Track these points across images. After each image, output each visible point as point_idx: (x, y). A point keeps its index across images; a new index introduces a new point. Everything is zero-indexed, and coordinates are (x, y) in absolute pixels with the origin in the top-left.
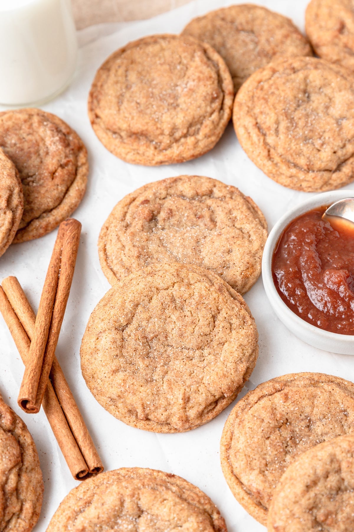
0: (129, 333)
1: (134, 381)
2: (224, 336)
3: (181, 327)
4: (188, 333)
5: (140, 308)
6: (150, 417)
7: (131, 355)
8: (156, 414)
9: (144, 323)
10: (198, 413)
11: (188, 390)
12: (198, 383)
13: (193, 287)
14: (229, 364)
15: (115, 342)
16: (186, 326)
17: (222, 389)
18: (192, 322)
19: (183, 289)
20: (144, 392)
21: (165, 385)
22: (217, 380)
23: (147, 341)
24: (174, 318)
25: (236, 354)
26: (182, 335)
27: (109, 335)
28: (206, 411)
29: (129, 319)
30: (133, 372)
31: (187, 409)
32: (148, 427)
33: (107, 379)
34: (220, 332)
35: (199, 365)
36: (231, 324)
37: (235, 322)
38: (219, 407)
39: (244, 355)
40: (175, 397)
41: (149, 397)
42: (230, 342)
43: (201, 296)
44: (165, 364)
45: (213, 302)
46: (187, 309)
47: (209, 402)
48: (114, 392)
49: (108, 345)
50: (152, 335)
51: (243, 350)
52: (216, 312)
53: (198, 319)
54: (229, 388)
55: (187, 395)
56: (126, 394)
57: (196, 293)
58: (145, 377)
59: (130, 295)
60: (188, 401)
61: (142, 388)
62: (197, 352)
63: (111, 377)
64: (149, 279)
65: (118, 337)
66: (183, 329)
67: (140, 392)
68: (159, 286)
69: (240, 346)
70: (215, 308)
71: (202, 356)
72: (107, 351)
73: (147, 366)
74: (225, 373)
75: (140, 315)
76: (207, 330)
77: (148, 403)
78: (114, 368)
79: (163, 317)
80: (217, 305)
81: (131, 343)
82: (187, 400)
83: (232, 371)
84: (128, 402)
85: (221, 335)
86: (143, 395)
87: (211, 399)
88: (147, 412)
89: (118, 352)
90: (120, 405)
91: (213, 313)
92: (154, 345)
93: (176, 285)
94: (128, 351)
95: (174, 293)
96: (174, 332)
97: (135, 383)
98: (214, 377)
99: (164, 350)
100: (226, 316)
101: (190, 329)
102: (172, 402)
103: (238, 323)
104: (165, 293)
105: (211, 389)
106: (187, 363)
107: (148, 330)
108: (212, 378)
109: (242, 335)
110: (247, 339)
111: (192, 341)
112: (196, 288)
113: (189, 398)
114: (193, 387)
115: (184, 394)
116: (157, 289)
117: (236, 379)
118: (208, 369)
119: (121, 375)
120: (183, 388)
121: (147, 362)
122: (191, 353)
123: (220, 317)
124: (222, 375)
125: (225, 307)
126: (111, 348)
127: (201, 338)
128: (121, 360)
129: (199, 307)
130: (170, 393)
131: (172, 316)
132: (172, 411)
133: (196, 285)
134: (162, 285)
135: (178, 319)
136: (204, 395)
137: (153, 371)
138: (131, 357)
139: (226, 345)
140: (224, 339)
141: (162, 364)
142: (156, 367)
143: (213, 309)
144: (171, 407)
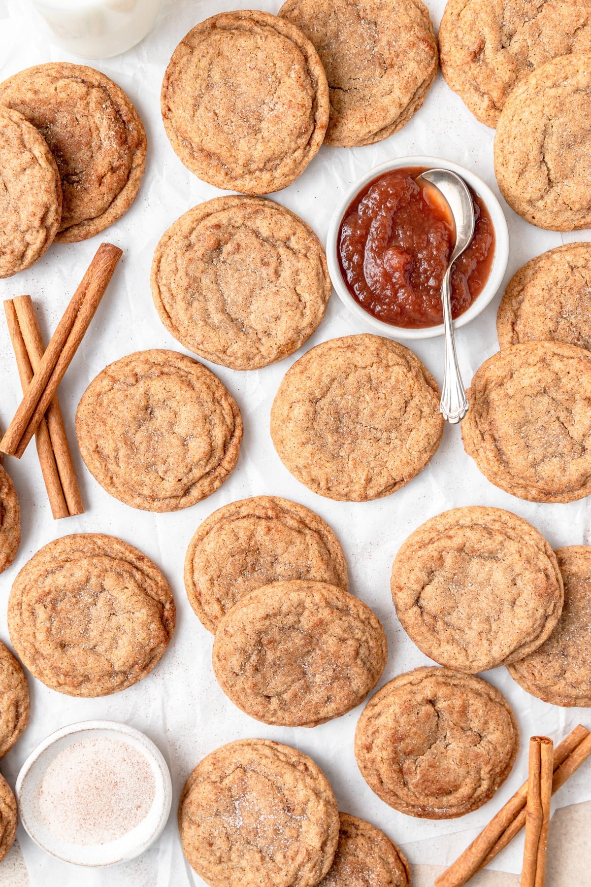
0: (322, 406)
1: (322, 455)
2: (413, 423)
3: (373, 408)
4: (379, 415)
5: (336, 384)
6: (331, 489)
7: (322, 428)
8: (338, 488)
10: (377, 493)
11: (371, 471)
12: (381, 466)
13: (391, 369)
14: (413, 453)
15: (307, 414)
16: (378, 408)
17: (404, 474)
18: (385, 406)
19: (381, 370)
20: (330, 467)
21: (350, 463)
22: (401, 468)
23: (339, 416)
24: (368, 398)
25: (421, 444)
26: (373, 415)
27: (302, 406)
28: (384, 490)
29: (324, 392)
30: (322, 446)
31: (367, 490)
33: (296, 449)
34: (410, 419)
35: (385, 448)
36: (421, 412)
38: (396, 488)
39: (429, 445)
40: (359, 476)
41: (334, 473)
42: (418, 430)
43: (397, 381)
44: (353, 442)
45: (408, 388)
46: (382, 391)
47: (390, 484)
48: (301, 462)
49: (301, 417)
50: (344, 412)
51: (429, 439)
52: (410, 398)
53: (391, 403)
54: (410, 475)
55: (370, 477)
56: (312, 466)
57: (393, 378)
58: (332, 452)
59: (329, 369)
60: (370, 482)
61: (329, 464)
62: (385, 433)
63: (300, 448)
64: (349, 354)
65: (312, 409)
66: (374, 411)
67: (326, 467)
68: (357, 364)
70: (409, 394)
71: (389, 438)
72: (299, 422)
73: (336, 441)
75: (336, 390)
77: (333, 478)
78: (304, 440)
79: (358, 395)
80: (411, 391)
82: (369, 480)
84: (313, 472)
85: (410, 421)
86: (329, 470)
87: (392, 482)
88: (329, 485)
89: (309, 424)
90: (305, 473)
91: (406, 399)
92: (344, 421)
93: (374, 365)
94: (319, 424)
95: (371, 373)
96: (365, 411)
97: (323, 458)
98: (398, 463)
99: (354, 426)
100: (418, 403)
101: (382, 411)
102: (354, 481)
104: (363, 372)
105: (394, 474)
106: (374, 444)
107: (341, 406)
108: (396, 463)
109: (430, 425)
111: (382, 423)
112: (394, 371)
113: (371, 479)
114: (377, 470)
115: (368, 475)
116: (355, 366)
118: (393, 453)
119: (309, 448)
120: (366, 469)
121: (336, 437)
122: (379, 435)
123: (412, 404)
124: (406, 462)
125: (419, 395)
126: (303, 420)
127: (390, 421)
128: (312, 432)
129: (394, 391)
130: (354, 472)
131: (366, 396)
132: (354, 489)
133: (394, 367)
134: (361, 364)
135: (371, 399)
136: (385, 478)
137: (341, 446)
138: (321, 430)
139: (414, 432)
140: (412, 427)
141: (349, 441)
142: (344, 444)
143: (407, 396)
144: (352, 485)
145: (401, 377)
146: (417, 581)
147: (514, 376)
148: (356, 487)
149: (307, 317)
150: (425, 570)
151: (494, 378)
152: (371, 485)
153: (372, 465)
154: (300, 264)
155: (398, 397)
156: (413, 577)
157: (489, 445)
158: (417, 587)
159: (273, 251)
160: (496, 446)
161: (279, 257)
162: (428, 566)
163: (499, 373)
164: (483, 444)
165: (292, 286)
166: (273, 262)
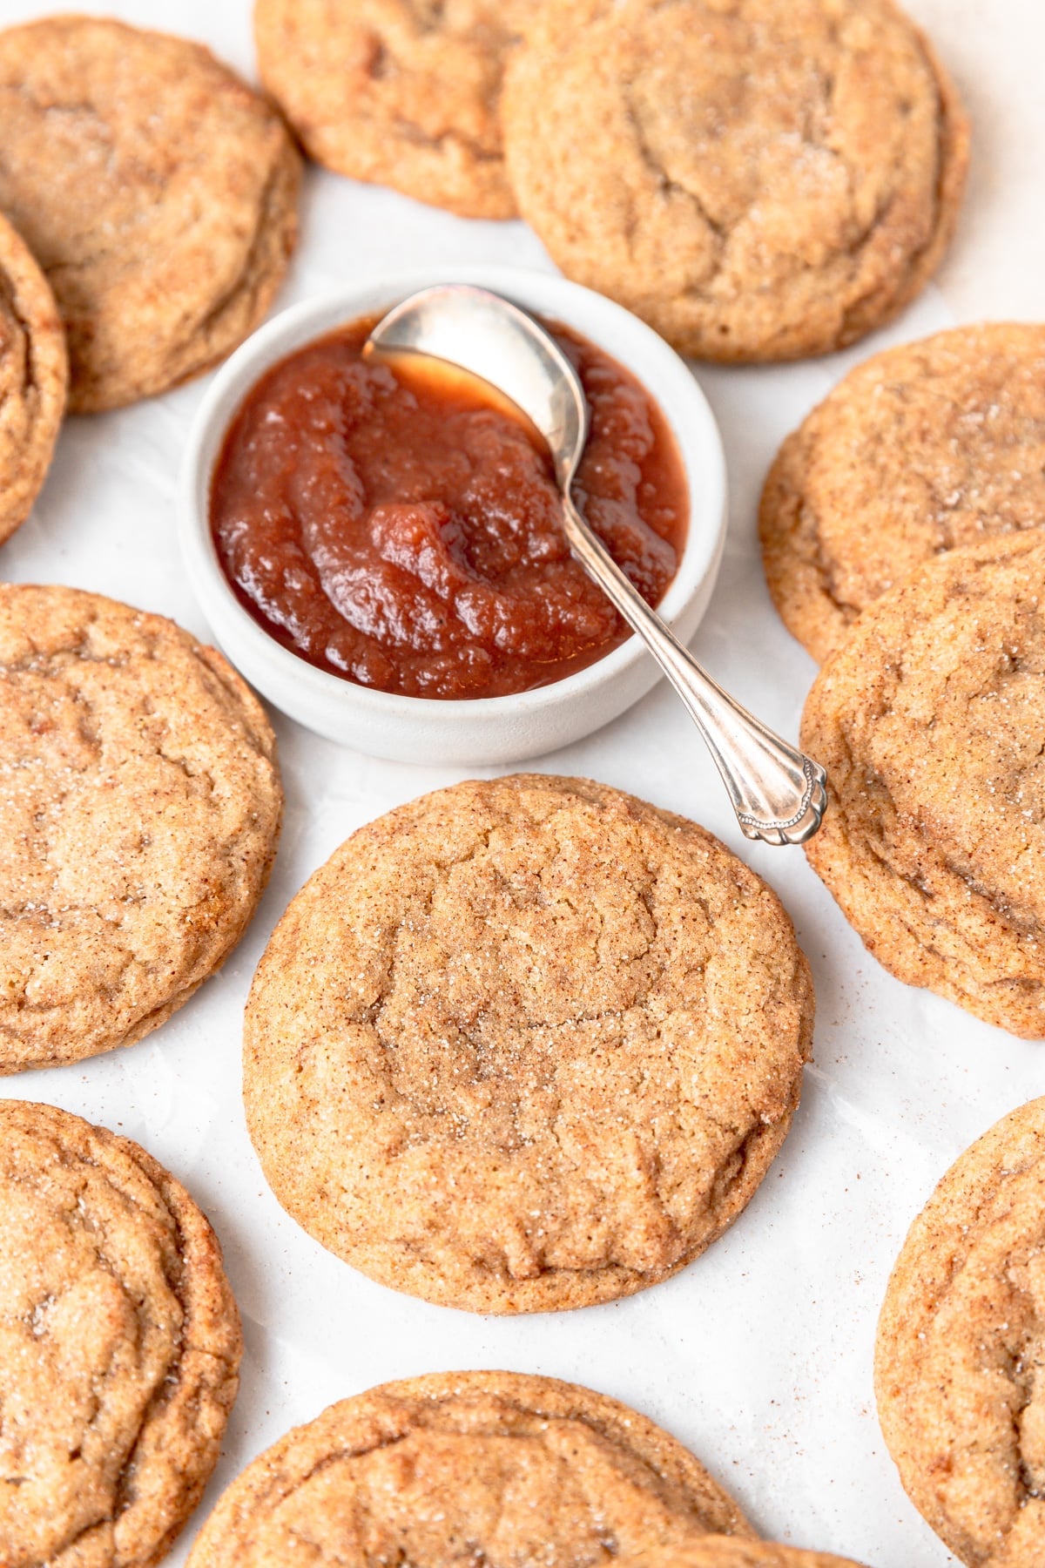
0: (394, 1021)
1: (466, 1159)
2: (695, 945)
3: (552, 956)
4: (582, 966)
5: (404, 939)
6: (550, 1260)
7: (426, 1084)
8: (568, 1244)
9: (433, 979)
10: (699, 1199)
12: (668, 1105)
13: (547, 827)
14: (743, 1021)
15: (361, 1061)
16: (568, 947)
17: (751, 1099)
18: (586, 931)
19: (519, 841)
20: (511, 1183)
21: (568, 1144)
22: (727, 1079)
23: (462, 1030)
24: (522, 936)
25: (753, 985)
26: (563, 979)
27: (334, 1045)
28: (721, 1186)
29: (382, 977)
30: (452, 1137)
31: (664, 1197)
32: (551, 1294)
33: (377, 1181)
34: (680, 935)
35: (653, 1051)
36: (703, 904)
37: (715, 893)
38: (753, 1165)
39: (778, 981)
40: (614, 1168)
41: (533, 1195)
42: (723, 956)
43: (584, 846)
44: (543, 1082)
45: (628, 852)
46: (552, 898)
47: (724, 1152)
48: (410, 1218)
49: (345, 1076)
50: (470, 1008)
51: (769, 967)
52: (647, 879)
53: (598, 918)
54: (771, 1093)
55: (649, 1152)
56: (454, 1208)
57: (565, 843)
58: (494, 1139)
59: (362, 906)
60: (658, 1171)
61: (501, 1175)
62: (628, 1015)
63: (388, 1172)
65: (366, 1041)
66: (562, 961)
67: (498, 1188)
68: (441, 856)
69: (755, 958)
70: (639, 868)
71: (647, 1023)
72: (346, 1097)
73: (490, 1105)
74: (742, 1048)
75: (413, 957)
76: (637, 941)
77: (536, 1213)
78: (387, 1140)
79: (488, 942)
80: (641, 858)
81: (414, 1049)
82: (654, 1167)
83: (763, 1036)
84: (466, 1231)
85: (684, 943)
86: (510, 1194)
87: (727, 1142)
88: (538, 1245)
89: (382, 1087)
90: (440, 1254)
91: (638, 887)
92: (486, 1038)
93: (493, 837)
94: (413, 1076)
95: (497, 861)
96: (535, 978)
97: (473, 1165)
98: (712, 1071)
99: (523, 1040)
100: (678, 883)
101: (583, 953)
102: (610, 1190)
103: (723, 895)
104: (466, 869)
105: (719, 1111)
106: (611, 1056)
107: (452, 995)
108: (707, 1074)
109: (750, 925)
110: (770, 933)
111: (599, 990)
112: (560, 826)
113: (657, 1159)
114: (661, 1122)
115: (639, 1149)
117: (782, 1057)
118: (687, 1053)
119: (416, 1156)
120: (628, 1136)
121: (483, 1093)
122: (611, 1026)
123: (663, 892)
124: (734, 1057)
125: (667, 857)
126: (355, 1083)
127: (626, 970)
128: (401, 1108)
129: (588, 879)
130: (594, 1163)
131: (517, 933)
132: (620, 1217)
133: (555, 819)
134: (449, 850)
135: (535, 933)
136: (700, 1135)
138: (427, 1092)
139: (712, 968)
140: (699, 955)
141: (533, 1084)
142: (518, 1100)
143: (633, 875)
144: (609, 1206)
145: (589, 829)
146: (984, 1408)
147: (905, 669)
148: (626, 1207)
149: (230, 805)
150: (986, 1358)
151: (854, 703)
152: (670, 1180)
153: (638, 1114)
154: (143, 680)
155: (609, 889)
156: (961, 1403)
157: (952, 897)
158: (992, 1431)
159: (49, 686)
160: (976, 891)
161: (74, 693)
162: (989, 1339)
163: (859, 683)
164: (936, 909)
165: (148, 749)
166: (62, 710)
